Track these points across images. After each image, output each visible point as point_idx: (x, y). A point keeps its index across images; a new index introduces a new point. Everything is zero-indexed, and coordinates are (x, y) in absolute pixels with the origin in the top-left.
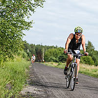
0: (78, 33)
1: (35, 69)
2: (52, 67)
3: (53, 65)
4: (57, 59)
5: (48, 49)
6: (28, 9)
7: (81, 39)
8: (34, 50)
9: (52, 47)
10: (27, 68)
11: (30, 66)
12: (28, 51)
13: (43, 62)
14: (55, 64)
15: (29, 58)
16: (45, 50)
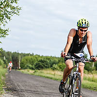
0: (82, 27)
1: (11, 77)
2: (28, 74)
3: (29, 73)
4: (33, 67)
5: (24, 56)
6: (5, 17)
7: (86, 37)
8: (11, 57)
9: (28, 55)
10: (4, 75)
11: (7, 74)
12: (5, 59)
13: (19, 69)
14: (31, 72)
15: (5, 66)
16: (21, 57)
